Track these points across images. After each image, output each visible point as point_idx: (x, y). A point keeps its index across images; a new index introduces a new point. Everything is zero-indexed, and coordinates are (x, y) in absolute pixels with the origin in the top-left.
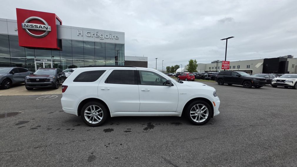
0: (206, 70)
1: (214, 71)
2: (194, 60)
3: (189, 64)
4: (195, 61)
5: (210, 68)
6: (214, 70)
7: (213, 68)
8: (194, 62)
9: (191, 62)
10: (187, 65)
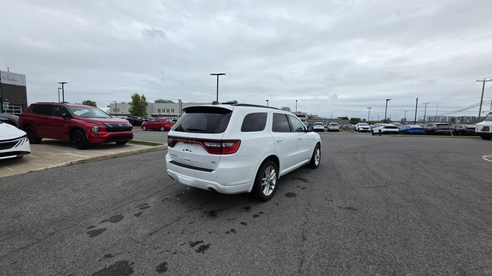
0: (153, 114)
1: (165, 116)
2: (140, 95)
3: (131, 101)
4: (143, 98)
5: (159, 110)
6: (165, 114)
7: (164, 111)
8: (141, 99)
9: (136, 98)
10: (129, 104)
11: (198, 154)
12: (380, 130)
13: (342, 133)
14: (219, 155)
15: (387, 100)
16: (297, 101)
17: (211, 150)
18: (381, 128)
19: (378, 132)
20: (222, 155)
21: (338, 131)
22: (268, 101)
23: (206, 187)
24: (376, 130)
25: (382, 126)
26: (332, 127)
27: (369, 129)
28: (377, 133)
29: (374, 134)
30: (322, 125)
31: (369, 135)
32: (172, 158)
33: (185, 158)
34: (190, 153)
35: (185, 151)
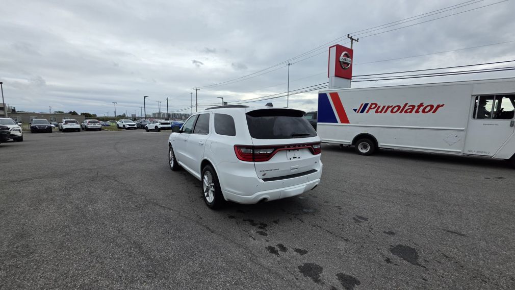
12: (156, 127)
13: (106, 132)
15: (145, 97)
18: (157, 124)
19: (154, 128)
21: (100, 129)
24: (151, 126)
25: (157, 122)
26: (91, 125)
27: (136, 126)
28: (152, 130)
29: (148, 130)
30: (77, 123)
31: (143, 132)
32: (264, 175)
33: (292, 167)
34: (299, 159)
35: (293, 160)
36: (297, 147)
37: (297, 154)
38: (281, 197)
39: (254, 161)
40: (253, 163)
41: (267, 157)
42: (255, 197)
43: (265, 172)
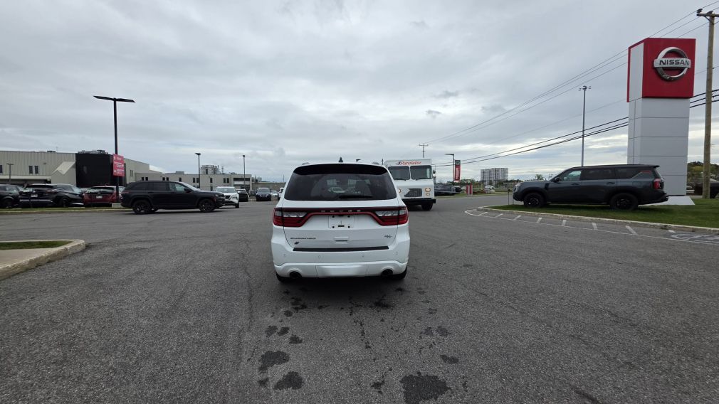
11: (364, 228)
14: (396, 226)
16: (244, 156)
17: (383, 221)
20: (399, 226)
22: (199, 154)
23: (378, 271)
32: (296, 243)
33: (337, 238)
34: (349, 229)
35: (337, 229)
36: (341, 212)
37: (346, 221)
38: (320, 275)
39: (284, 225)
40: (282, 227)
41: (299, 223)
42: (284, 269)
43: (298, 240)
